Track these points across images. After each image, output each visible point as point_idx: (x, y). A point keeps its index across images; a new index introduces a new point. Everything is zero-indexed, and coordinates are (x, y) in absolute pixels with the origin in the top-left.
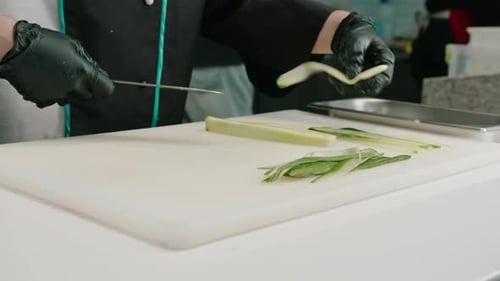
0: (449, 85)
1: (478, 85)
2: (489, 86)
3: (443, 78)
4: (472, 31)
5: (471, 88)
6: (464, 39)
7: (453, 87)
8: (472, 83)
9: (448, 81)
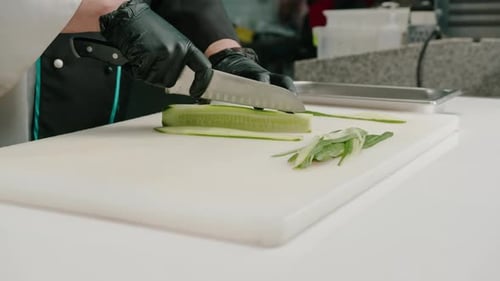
0: (320, 67)
1: (349, 65)
2: (359, 65)
3: (314, 60)
4: (328, 13)
5: (342, 69)
6: (323, 22)
7: (325, 67)
8: (342, 64)
9: (318, 62)
